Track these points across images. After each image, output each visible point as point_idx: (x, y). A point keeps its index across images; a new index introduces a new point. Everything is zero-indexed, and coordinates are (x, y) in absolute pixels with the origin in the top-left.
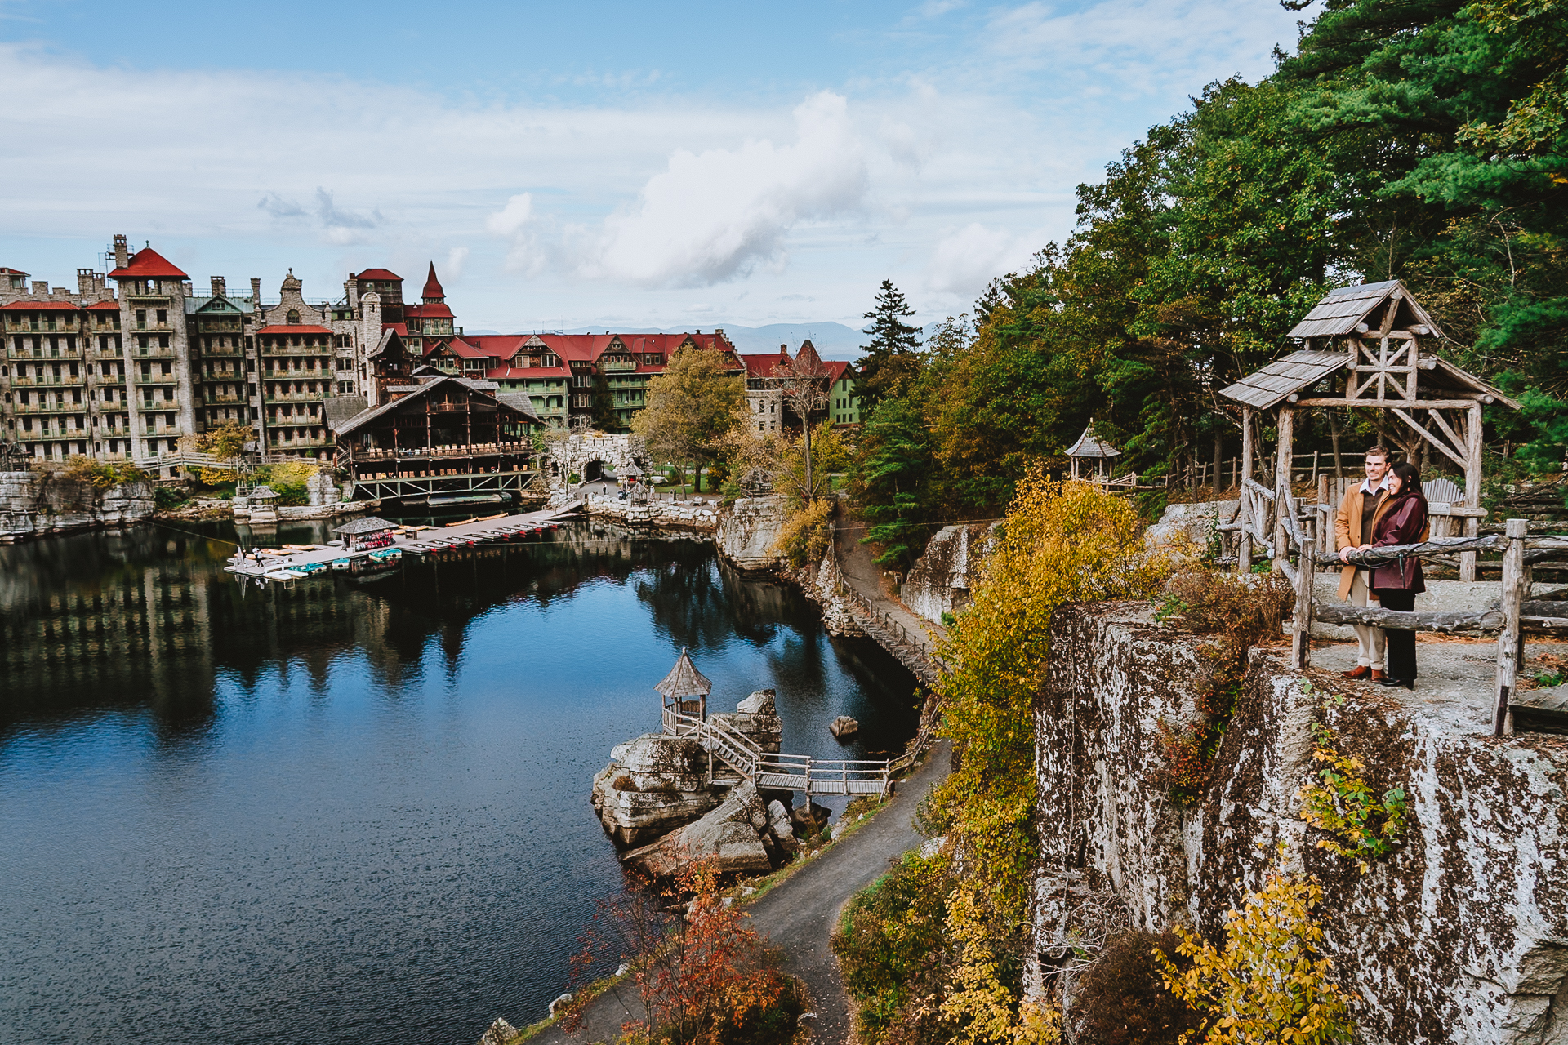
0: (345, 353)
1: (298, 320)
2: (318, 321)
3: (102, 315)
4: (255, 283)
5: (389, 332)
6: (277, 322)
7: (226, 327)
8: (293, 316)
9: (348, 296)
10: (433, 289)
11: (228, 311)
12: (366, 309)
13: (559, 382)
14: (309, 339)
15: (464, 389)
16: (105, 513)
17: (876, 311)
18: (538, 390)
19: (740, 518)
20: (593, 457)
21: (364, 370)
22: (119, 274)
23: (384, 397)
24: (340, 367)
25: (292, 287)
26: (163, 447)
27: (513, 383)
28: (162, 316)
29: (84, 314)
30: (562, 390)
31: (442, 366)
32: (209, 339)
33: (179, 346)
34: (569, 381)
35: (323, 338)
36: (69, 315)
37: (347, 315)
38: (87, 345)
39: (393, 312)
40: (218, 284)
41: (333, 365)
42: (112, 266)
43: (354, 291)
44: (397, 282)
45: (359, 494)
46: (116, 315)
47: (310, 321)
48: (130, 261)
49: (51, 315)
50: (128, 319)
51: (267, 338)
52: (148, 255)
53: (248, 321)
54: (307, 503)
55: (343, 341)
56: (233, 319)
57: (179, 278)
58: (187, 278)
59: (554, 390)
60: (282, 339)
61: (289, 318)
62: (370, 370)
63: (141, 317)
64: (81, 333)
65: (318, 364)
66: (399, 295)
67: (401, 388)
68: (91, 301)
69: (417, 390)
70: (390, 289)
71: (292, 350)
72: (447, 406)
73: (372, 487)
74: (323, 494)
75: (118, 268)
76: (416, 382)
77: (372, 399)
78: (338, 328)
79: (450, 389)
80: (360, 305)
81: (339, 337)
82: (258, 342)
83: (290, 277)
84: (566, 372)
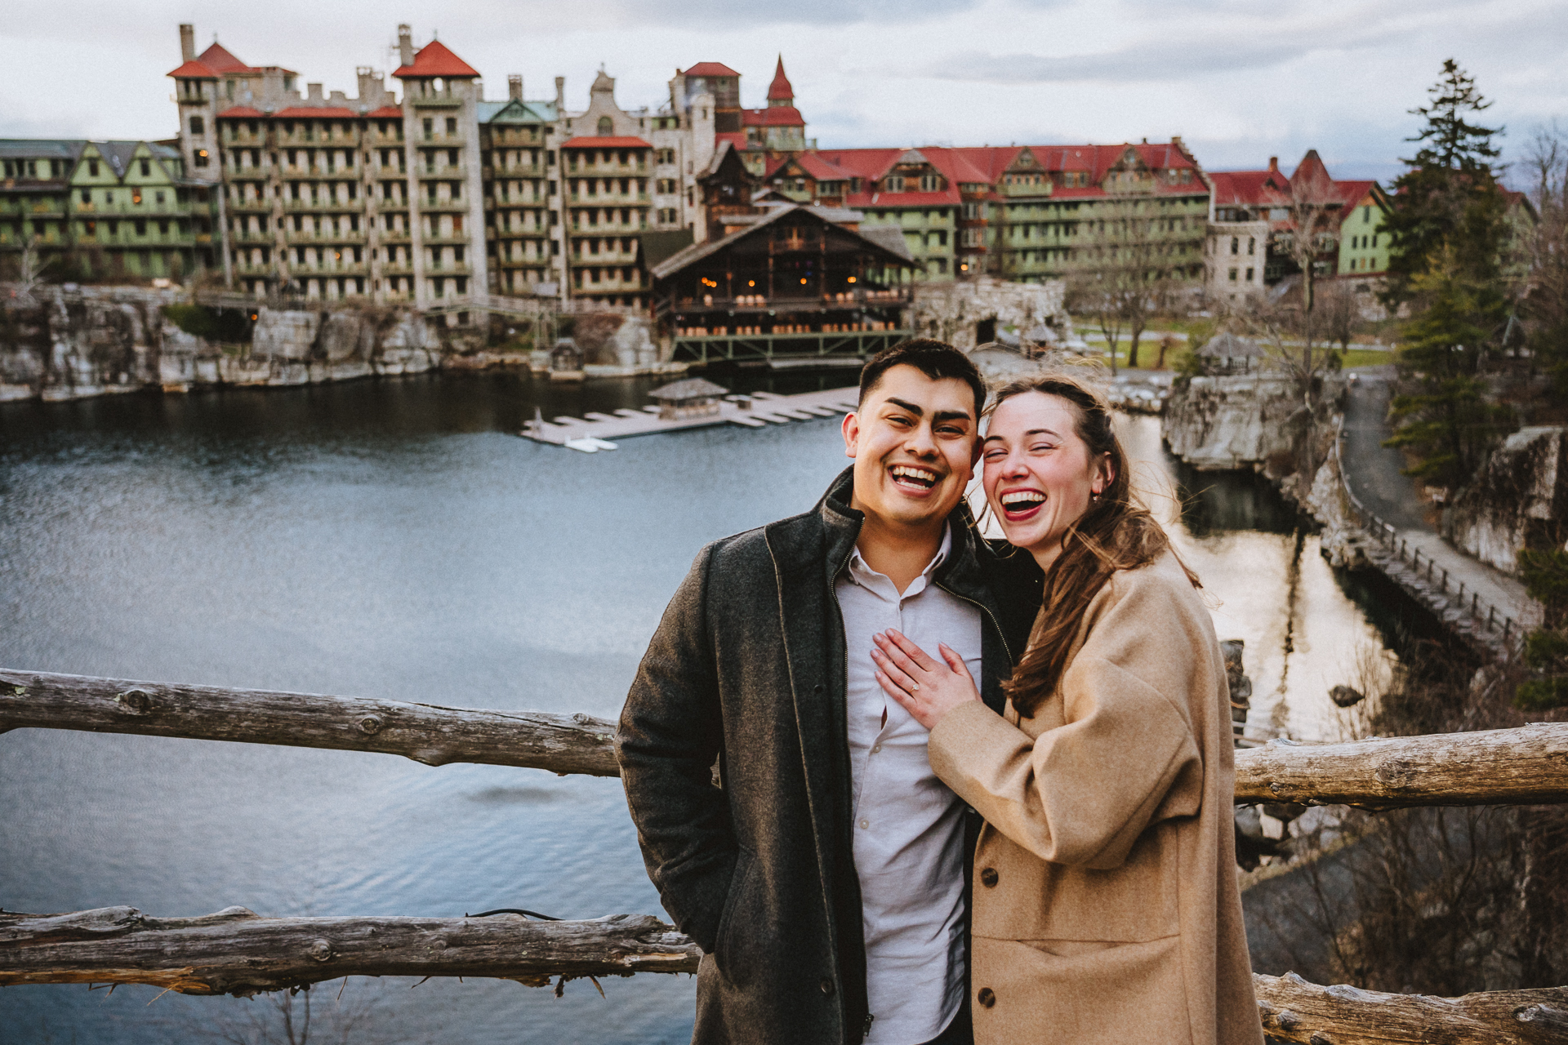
0: (668, 172)
1: (611, 128)
2: (634, 131)
3: (382, 123)
4: (560, 82)
5: (724, 146)
6: (586, 133)
7: (525, 137)
8: (605, 124)
9: (672, 99)
10: (781, 88)
11: (527, 118)
12: (697, 115)
13: (943, 212)
14: (624, 154)
15: (819, 221)
16: (385, 364)
17: (1429, 106)
18: (912, 220)
19: (1197, 404)
20: (985, 314)
21: (691, 196)
22: (403, 72)
23: (715, 230)
24: (661, 190)
25: (603, 87)
26: (450, 287)
27: (881, 212)
28: (451, 124)
29: (363, 122)
30: (948, 223)
31: (790, 188)
32: (503, 151)
33: (471, 164)
34: (957, 211)
35: (641, 151)
36: (346, 123)
37: (671, 123)
38: (367, 159)
39: (727, 119)
40: (515, 86)
41: (651, 188)
42: (396, 63)
43: (680, 91)
44: (733, 79)
45: (680, 354)
46: (398, 123)
47: (624, 131)
48: (417, 56)
49: (327, 123)
50: (413, 129)
51: (572, 152)
52: (436, 48)
53: (549, 130)
54: (616, 361)
55: (668, 156)
56: (533, 128)
57: (469, 76)
58: (478, 76)
59: (935, 221)
60: (590, 153)
61: (600, 128)
62: (698, 196)
63: (428, 125)
64: (360, 146)
65: (633, 186)
66: (735, 96)
67: (737, 219)
68: (371, 107)
69: (761, 221)
70: (725, 89)
71: (602, 167)
72: (795, 243)
73: (696, 345)
74: (637, 351)
75: (404, 66)
76: (755, 211)
77: (700, 233)
78: (659, 140)
79: (800, 219)
80: (688, 110)
81: (660, 152)
82: (561, 158)
83: (601, 74)
84: (953, 198)
